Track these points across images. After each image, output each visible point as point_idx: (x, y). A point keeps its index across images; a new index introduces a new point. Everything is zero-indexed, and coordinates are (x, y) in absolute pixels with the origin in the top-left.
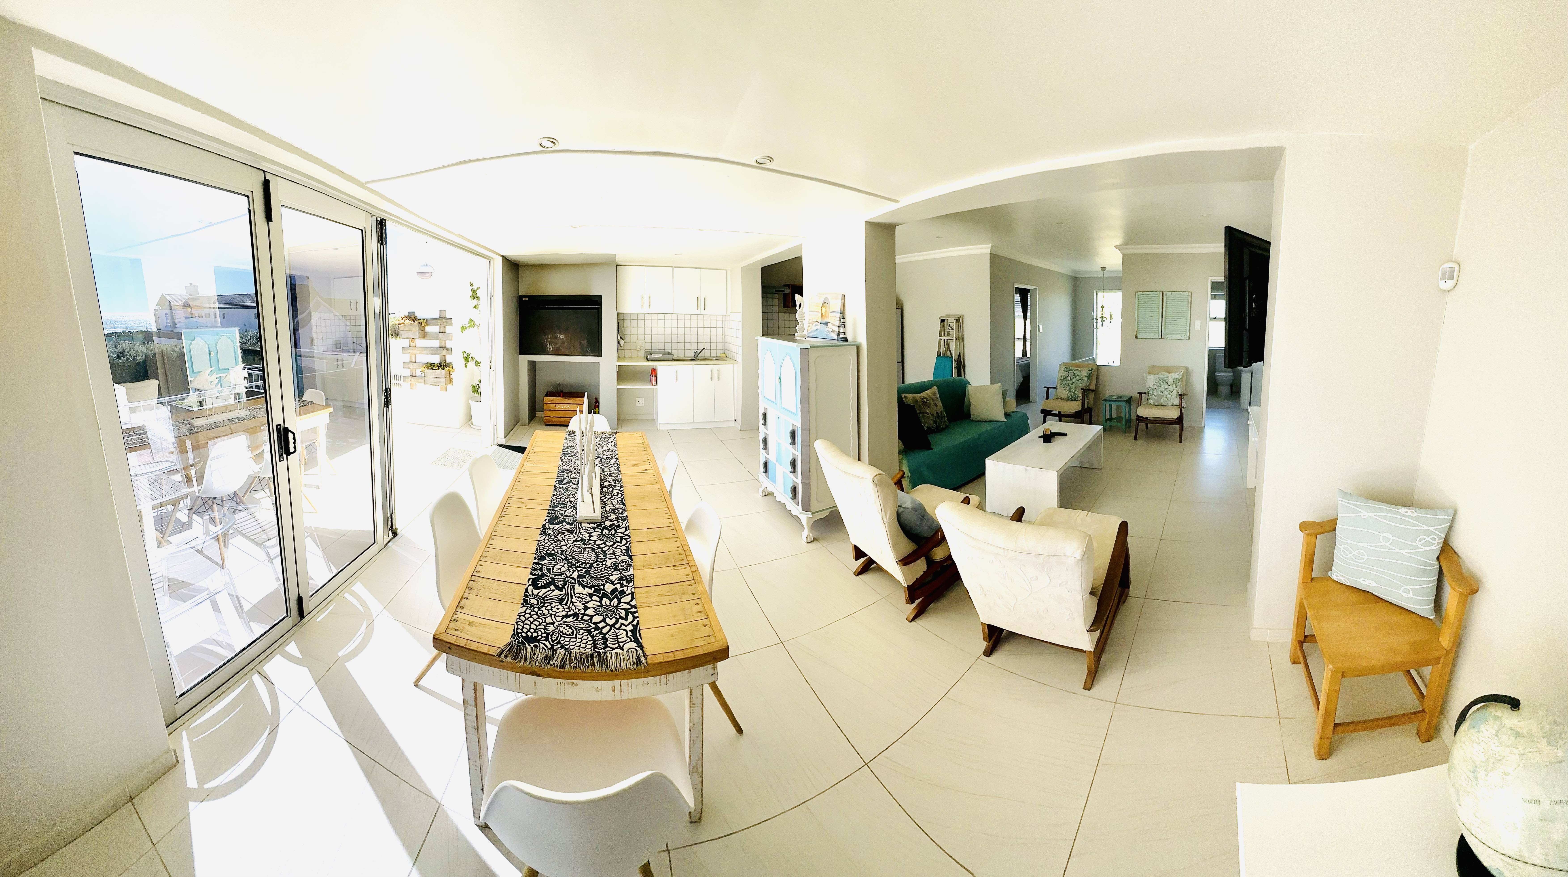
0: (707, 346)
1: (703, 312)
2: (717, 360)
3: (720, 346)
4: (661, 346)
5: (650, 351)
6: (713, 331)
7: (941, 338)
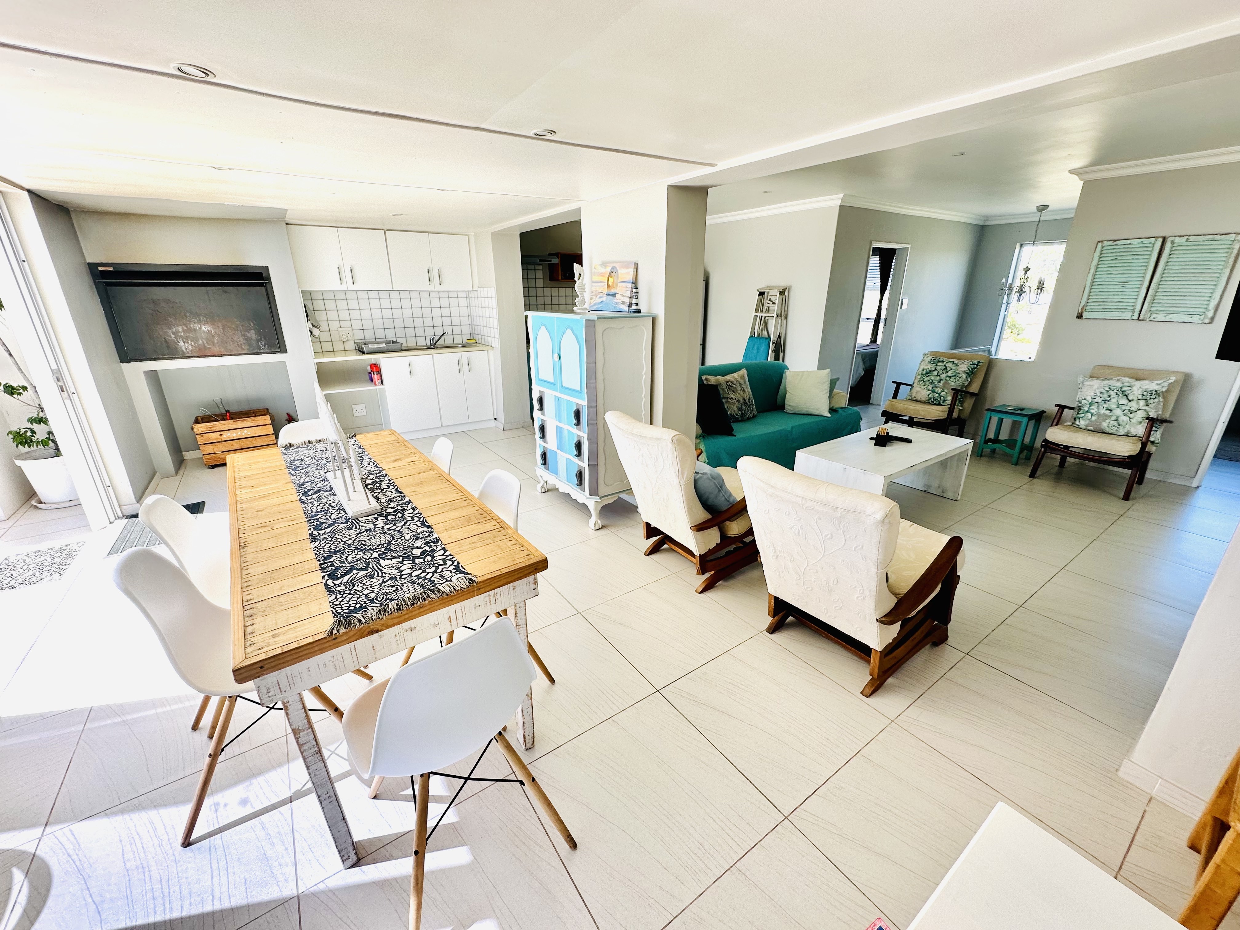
0: (448, 330)
1: (438, 287)
2: (463, 346)
3: (466, 330)
4: (380, 334)
5: (364, 341)
6: (455, 312)
7: (757, 314)
